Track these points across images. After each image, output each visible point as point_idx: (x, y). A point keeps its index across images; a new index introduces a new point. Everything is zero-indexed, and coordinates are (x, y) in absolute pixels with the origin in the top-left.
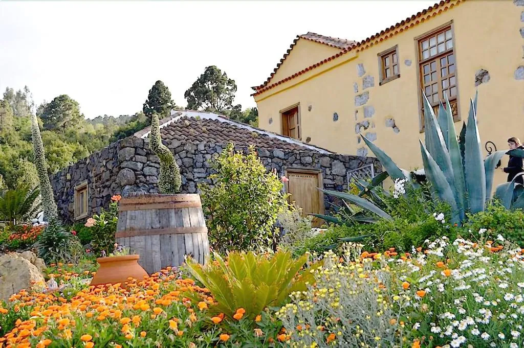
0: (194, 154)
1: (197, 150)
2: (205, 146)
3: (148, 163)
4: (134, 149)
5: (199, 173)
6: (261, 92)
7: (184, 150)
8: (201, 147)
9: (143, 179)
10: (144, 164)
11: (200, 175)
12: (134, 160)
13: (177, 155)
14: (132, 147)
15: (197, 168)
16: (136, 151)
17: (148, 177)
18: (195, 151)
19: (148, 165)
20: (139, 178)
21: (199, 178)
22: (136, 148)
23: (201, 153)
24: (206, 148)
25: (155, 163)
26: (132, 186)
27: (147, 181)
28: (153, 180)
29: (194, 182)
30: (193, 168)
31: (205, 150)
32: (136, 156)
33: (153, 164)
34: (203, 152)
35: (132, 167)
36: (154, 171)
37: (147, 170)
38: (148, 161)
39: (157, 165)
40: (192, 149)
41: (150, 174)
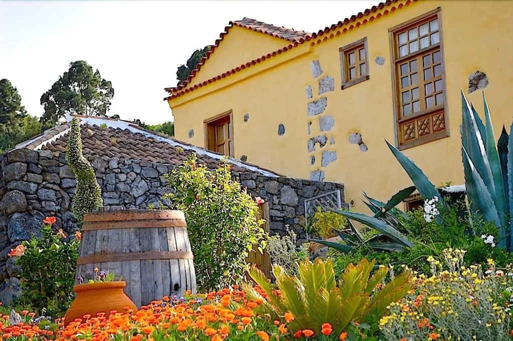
0: (104, 173)
1: (108, 167)
2: (118, 164)
3: (44, 183)
4: (26, 165)
5: (111, 198)
6: (178, 95)
8: (114, 164)
9: (38, 205)
10: (39, 184)
11: (111, 202)
12: (25, 179)
14: (23, 162)
15: (107, 191)
16: (28, 167)
17: (43, 203)
18: (106, 169)
19: (44, 187)
20: (32, 203)
21: (110, 205)
22: (28, 163)
23: (114, 172)
24: (120, 165)
25: (54, 183)
26: (22, 214)
27: (42, 207)
28: (50, 207)
30: (103, 192)
31: (118, 168)
32: (29, 174)
33: (50, 186)
34: (116, 171)
35: (23, 188)
36: (52, 194)
37: (42, 193)
38: (44, 180)
39: (56, 187)
40: (101, 166)
41: (47, 198)
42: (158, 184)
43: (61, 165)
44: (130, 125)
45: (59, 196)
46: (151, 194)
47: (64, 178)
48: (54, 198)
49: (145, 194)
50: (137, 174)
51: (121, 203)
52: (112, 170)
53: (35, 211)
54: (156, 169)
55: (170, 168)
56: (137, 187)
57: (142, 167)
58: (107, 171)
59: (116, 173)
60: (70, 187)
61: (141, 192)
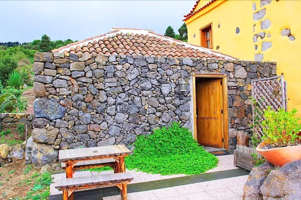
0: (106, 66)
1: (109, 61)
2: (117, 58)
3: (57, 76)
4: (43, 63)
5: (111, 82)
6: (189, 18)
7: (94, 62)
8: (112, 59)
9: (53, 91)
10: (54, 77)
11: (111, 85)
12: (42, 74)
13: (88, 66)
14: (41, 62)
15: (108, 78)
16: (44, 65)
17: (58, 89)
18: (106, 62)
19: (58, 78)
20: (49, 90)
21: (110, 87)
22: (45, 62)
23: (112, 64)
24: (117, 59)
25: (65, 75)
26: (42, 99)
27: (57, 93)
28: (62, 92)
29: (105, 91)
30: (105, 78)
31: (116, 61)
32: (46, 69)
33: (63, 77)
34: (114, 63)
35: (41, 80)
36: (64, 83)
37: (56, 83)
38: (57, 74)
39: (67, 78)
40: (103, 61)
41: (60, 86)
42: (147, 70)
43: (71, 61)
44: (149, 32)
45: (70, 83)
46: (141, 77)
47: (73, 71)
48: (66, 86)
49: (137, 77)
50: (131, 64)
51: (118, 85)
52: (111, 63)
53: (51, 96)
54: (145, 60)
55: (155, 59)
56: (131, 73)
57: (134, 59)
58: (107, 63)
59: (114, 65)
60: (78, 77)
61: (134, 76)
